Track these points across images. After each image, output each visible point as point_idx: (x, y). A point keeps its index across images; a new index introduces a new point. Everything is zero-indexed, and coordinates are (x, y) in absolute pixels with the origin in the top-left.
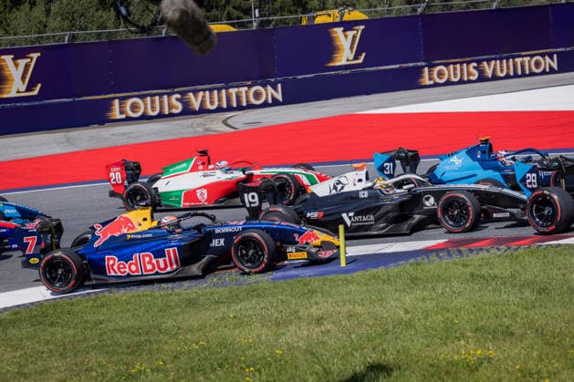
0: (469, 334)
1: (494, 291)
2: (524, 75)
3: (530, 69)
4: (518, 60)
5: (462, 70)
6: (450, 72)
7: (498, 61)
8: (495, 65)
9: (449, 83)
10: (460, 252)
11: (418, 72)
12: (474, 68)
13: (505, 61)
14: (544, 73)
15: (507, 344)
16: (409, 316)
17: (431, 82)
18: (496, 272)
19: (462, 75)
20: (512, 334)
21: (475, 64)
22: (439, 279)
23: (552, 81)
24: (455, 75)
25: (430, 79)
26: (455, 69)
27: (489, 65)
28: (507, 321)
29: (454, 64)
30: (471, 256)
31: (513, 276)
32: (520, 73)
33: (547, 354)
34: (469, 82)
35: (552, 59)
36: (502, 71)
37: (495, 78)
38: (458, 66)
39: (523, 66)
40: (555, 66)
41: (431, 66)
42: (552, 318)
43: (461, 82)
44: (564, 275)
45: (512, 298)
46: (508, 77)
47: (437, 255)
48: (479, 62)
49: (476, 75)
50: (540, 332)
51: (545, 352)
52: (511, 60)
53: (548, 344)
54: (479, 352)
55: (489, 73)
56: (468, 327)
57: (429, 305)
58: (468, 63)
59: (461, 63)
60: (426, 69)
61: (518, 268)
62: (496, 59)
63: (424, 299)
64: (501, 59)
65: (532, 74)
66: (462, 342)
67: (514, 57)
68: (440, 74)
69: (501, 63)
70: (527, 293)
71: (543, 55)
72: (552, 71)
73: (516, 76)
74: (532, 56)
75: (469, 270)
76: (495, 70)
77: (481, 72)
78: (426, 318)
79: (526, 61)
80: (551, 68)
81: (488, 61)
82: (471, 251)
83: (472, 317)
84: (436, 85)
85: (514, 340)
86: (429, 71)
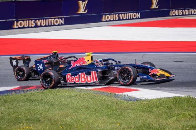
0: (24, 121)
1: (35, 105)
2: (51, 25)
3: (54, 24)
4: (50, 20)
5: (29, 23)
6: (25, 23)
7: (42, 20)
8: (41, 21)
9: (24, 27)
10: (24, 91)
11: (12, 23)
12: (33, 22)
13: (45, 20)
14: (59, 25)
15: (38, 125)
16: (2, 115)
17: (17, 27)
18: (36, 98)
19: (29, 25)
20: (40, 121)
21: (34, 21)
22: (15, 101)
23: (62, 28)
24: (26, 24)
25: (17, 26)
26: (26, 22)
27: (39, 21)
28: (38, 116)
29: (26, 20)
30: (28, 92)
31: (42, 100)
32: (50, 25)
33: (52, 128)
34: (31, 27)
35: (62, 20)
36: (43, 24)
37: (41, 26)
38: (28, 21)
39: (51, 22)
40: (63, 23)
41: (18, 21)
42: (55, 115)
43: (28, 27)
44: (60, 99)
45: (41, 108)
46: (45, 26)
47: (15, 92)
48: (35, 20)
49: (34, 25)
50: (50, 120)
51: (51, 127)
52: (47, 20)
53: (52, 124)
54: (27, 128)
55: (39, 24)
56: (24, 118)
57: (10, 110)
58: (31, 20)
59: (29, 20)
60: (16, 22)
61: (44, 97)
62: (41, 19)
63: (9, 109)
64: (43, 19)
65: (54, 25)
66: (21, 124)
67: (48, 19)
68: (21, 24)
69: (43, 21)
70: (47, 106)
71: (59, 18)
72: (62, 24)
73: (49, 26)
74: (55, 19)
75: (26, 97)
76: (41, 23)
77: (36, 24)
78: (9, 115)
79: (52, 20)
80: (61, 23)
81: (39, 20)
82: (28, 91)
83: (26, 115)
84: (19, 28)
85: (40, 123)
86: (17, 23)
